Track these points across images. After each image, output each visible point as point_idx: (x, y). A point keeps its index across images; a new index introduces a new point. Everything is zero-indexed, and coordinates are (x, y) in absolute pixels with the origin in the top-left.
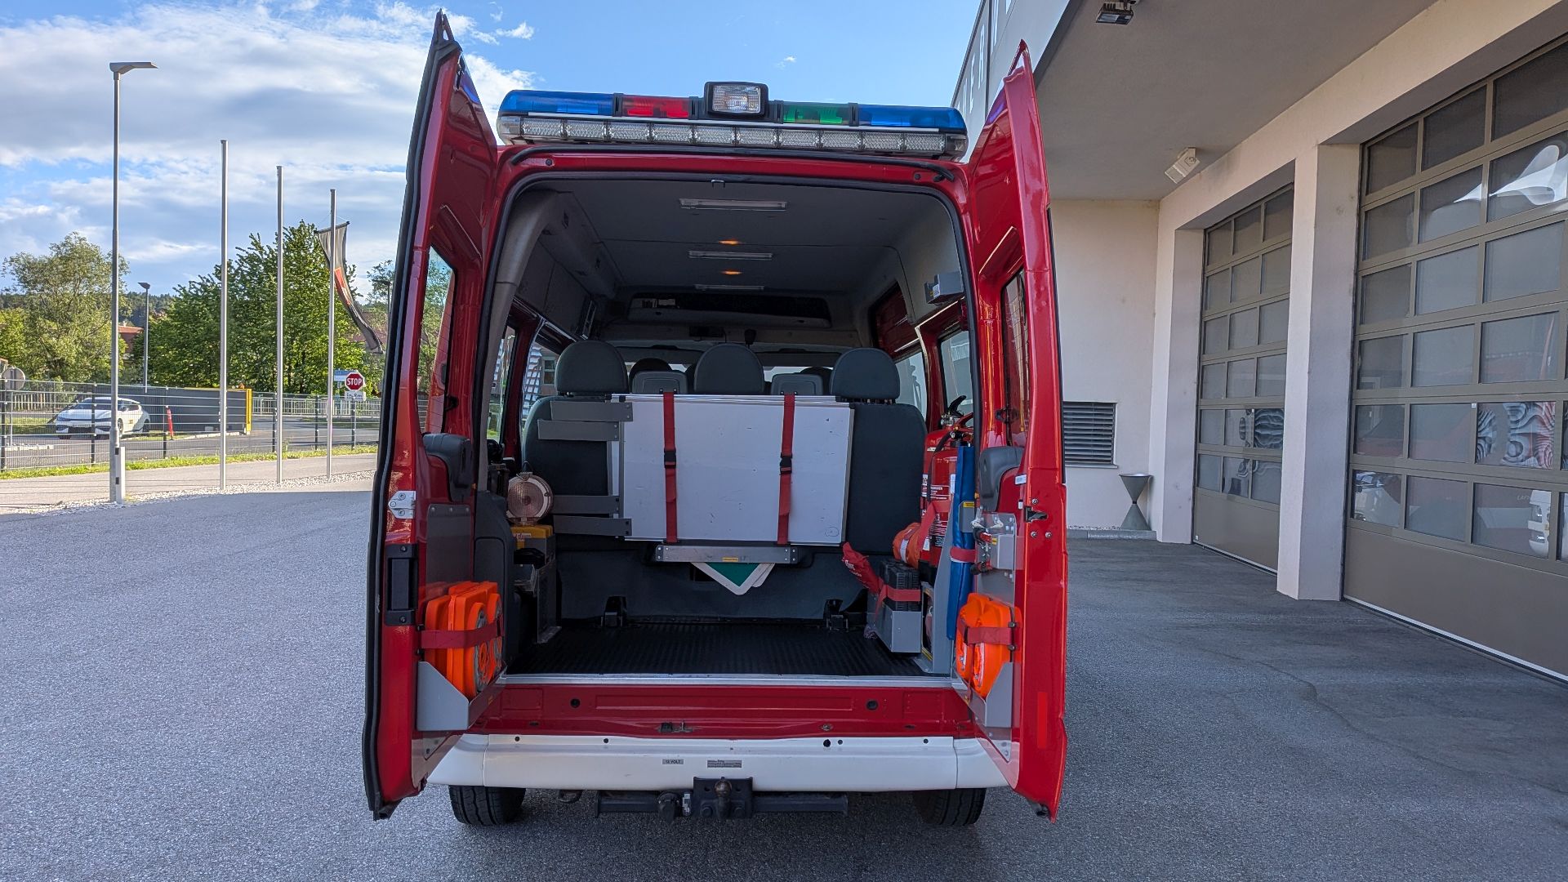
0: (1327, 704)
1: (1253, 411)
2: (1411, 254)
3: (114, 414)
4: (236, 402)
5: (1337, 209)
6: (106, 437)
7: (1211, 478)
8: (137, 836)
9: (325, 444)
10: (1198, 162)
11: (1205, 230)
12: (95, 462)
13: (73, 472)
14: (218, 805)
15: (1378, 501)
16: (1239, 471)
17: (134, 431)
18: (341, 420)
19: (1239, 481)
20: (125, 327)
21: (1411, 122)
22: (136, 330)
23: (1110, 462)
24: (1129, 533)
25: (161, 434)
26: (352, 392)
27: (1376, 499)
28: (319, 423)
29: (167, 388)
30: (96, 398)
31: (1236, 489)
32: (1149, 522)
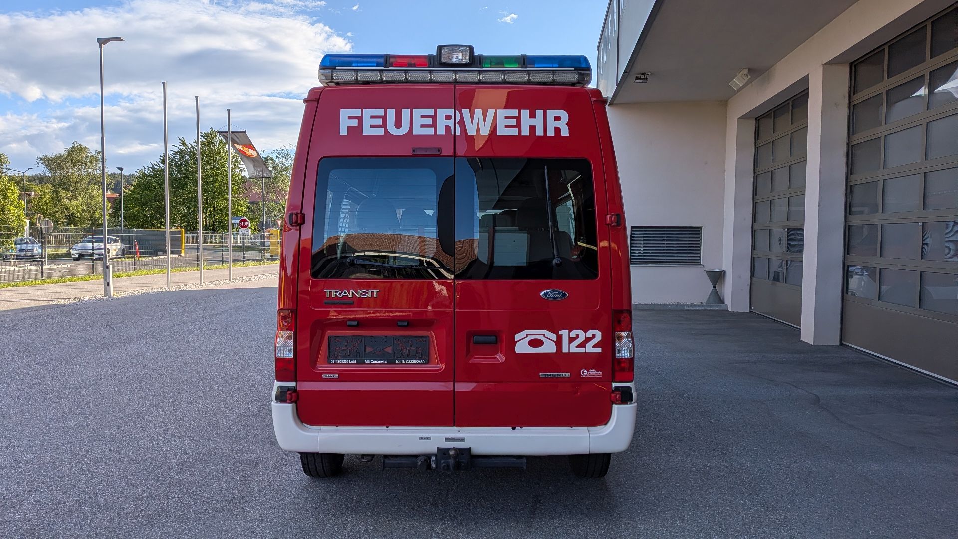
0: (825, 407)
1: (786, 229)
2: (882, 131)
3: (105, 245)
4: (176, 237)
5: (836, 104)
6: (101, 259)
7: (761, 272)
8: (126, 484)
9: (227, 261)
10: (750, 77)
11: (756, 119)
12: (95, 274)
13: (83, 280)
14: (171, 467)
15: (864, 284)
16: (779, 267)
17: (116, 255)
18: (237, 246)
19: (779, 273)
20: (109, 194)
21: (881, 49)
22: (115, 195)
23: (698, 263)
24: (711, 306)
25: (132, 257)
26: (243, 230)
27: (863, 283)
28: (223, 248)
29: (135, 230)
30: (94, 236)
31: (777, 279)
32: (723, 299)
